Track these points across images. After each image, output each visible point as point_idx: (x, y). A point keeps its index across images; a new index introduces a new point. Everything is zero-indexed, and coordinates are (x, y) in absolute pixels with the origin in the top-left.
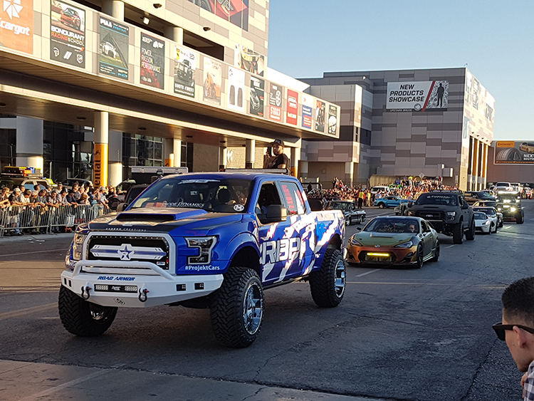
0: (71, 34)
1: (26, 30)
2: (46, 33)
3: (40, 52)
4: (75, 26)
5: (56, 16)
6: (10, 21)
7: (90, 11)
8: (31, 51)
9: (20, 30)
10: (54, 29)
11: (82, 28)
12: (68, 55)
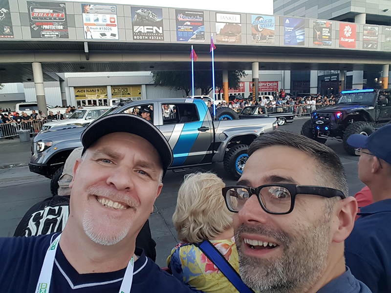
0: (372, 37)
1: (353, 40)
2: (361, 39)
3: (359, 47)
4: (373, 34)
5: (366, 32)
6: (347, 38)
7: (381, 27)
8: (355, 47)
9: (350, 40)
10: (364, 37)
11: (377, 34)
12: (370, 46)
